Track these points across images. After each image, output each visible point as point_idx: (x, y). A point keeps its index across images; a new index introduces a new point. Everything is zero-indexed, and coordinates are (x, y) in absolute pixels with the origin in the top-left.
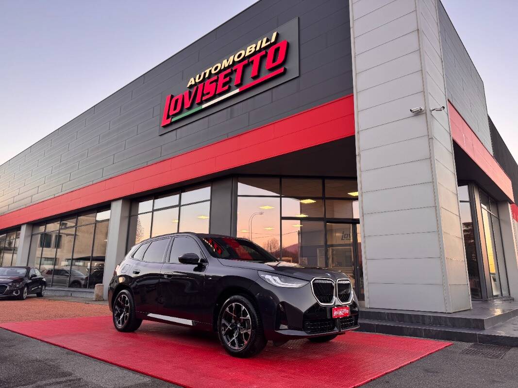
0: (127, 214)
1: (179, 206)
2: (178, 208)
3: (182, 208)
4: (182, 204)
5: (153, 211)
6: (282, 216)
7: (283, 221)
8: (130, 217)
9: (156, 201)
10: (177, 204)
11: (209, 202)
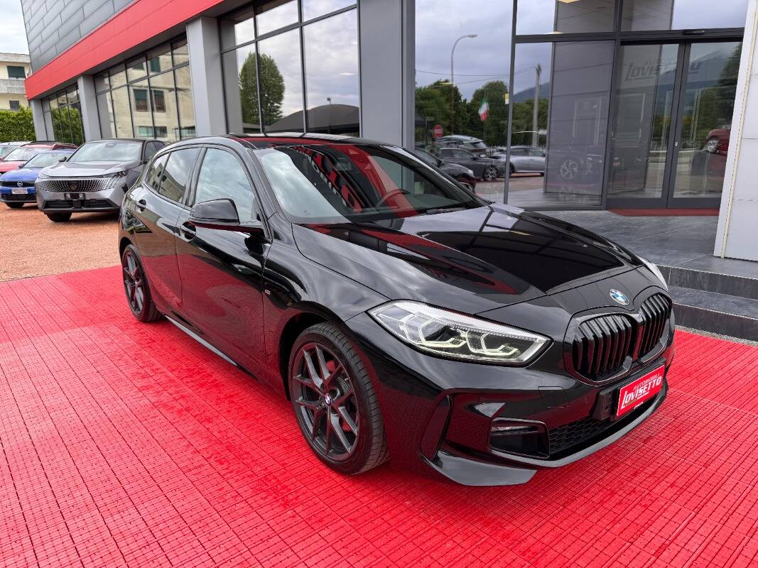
0: (216, 51)
1: (300, 25)
2: (297, 31)
3: (305, 28)
4: (305, 19)
5: (258, 39)
6: (517, 34)
7: (516, 44)
8: (221, 54)
9: (259, 17)
10: (296, 20)
11: (355, 11)
